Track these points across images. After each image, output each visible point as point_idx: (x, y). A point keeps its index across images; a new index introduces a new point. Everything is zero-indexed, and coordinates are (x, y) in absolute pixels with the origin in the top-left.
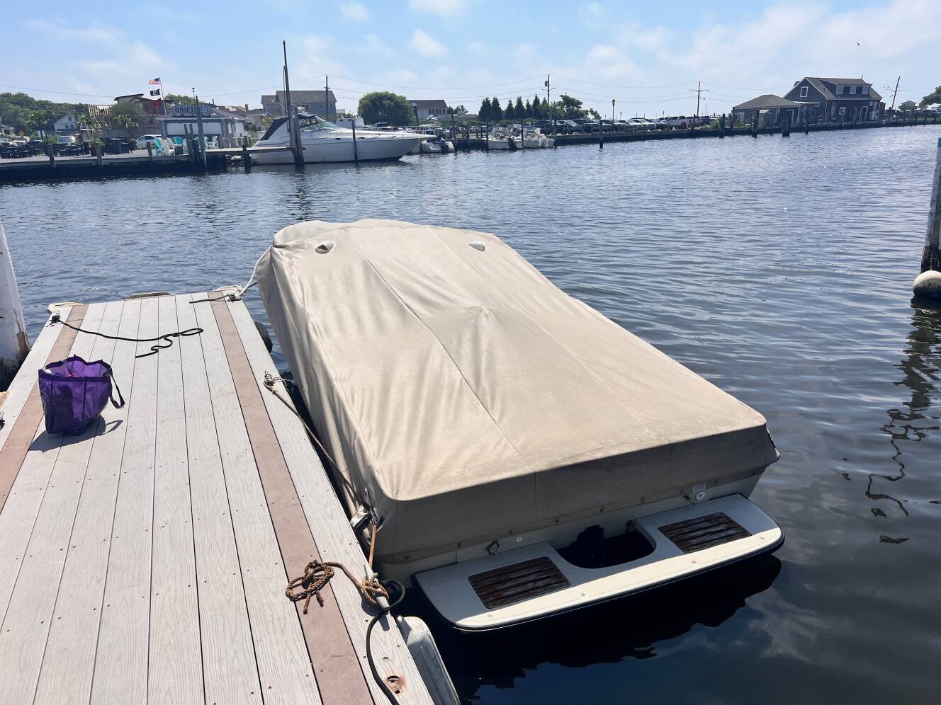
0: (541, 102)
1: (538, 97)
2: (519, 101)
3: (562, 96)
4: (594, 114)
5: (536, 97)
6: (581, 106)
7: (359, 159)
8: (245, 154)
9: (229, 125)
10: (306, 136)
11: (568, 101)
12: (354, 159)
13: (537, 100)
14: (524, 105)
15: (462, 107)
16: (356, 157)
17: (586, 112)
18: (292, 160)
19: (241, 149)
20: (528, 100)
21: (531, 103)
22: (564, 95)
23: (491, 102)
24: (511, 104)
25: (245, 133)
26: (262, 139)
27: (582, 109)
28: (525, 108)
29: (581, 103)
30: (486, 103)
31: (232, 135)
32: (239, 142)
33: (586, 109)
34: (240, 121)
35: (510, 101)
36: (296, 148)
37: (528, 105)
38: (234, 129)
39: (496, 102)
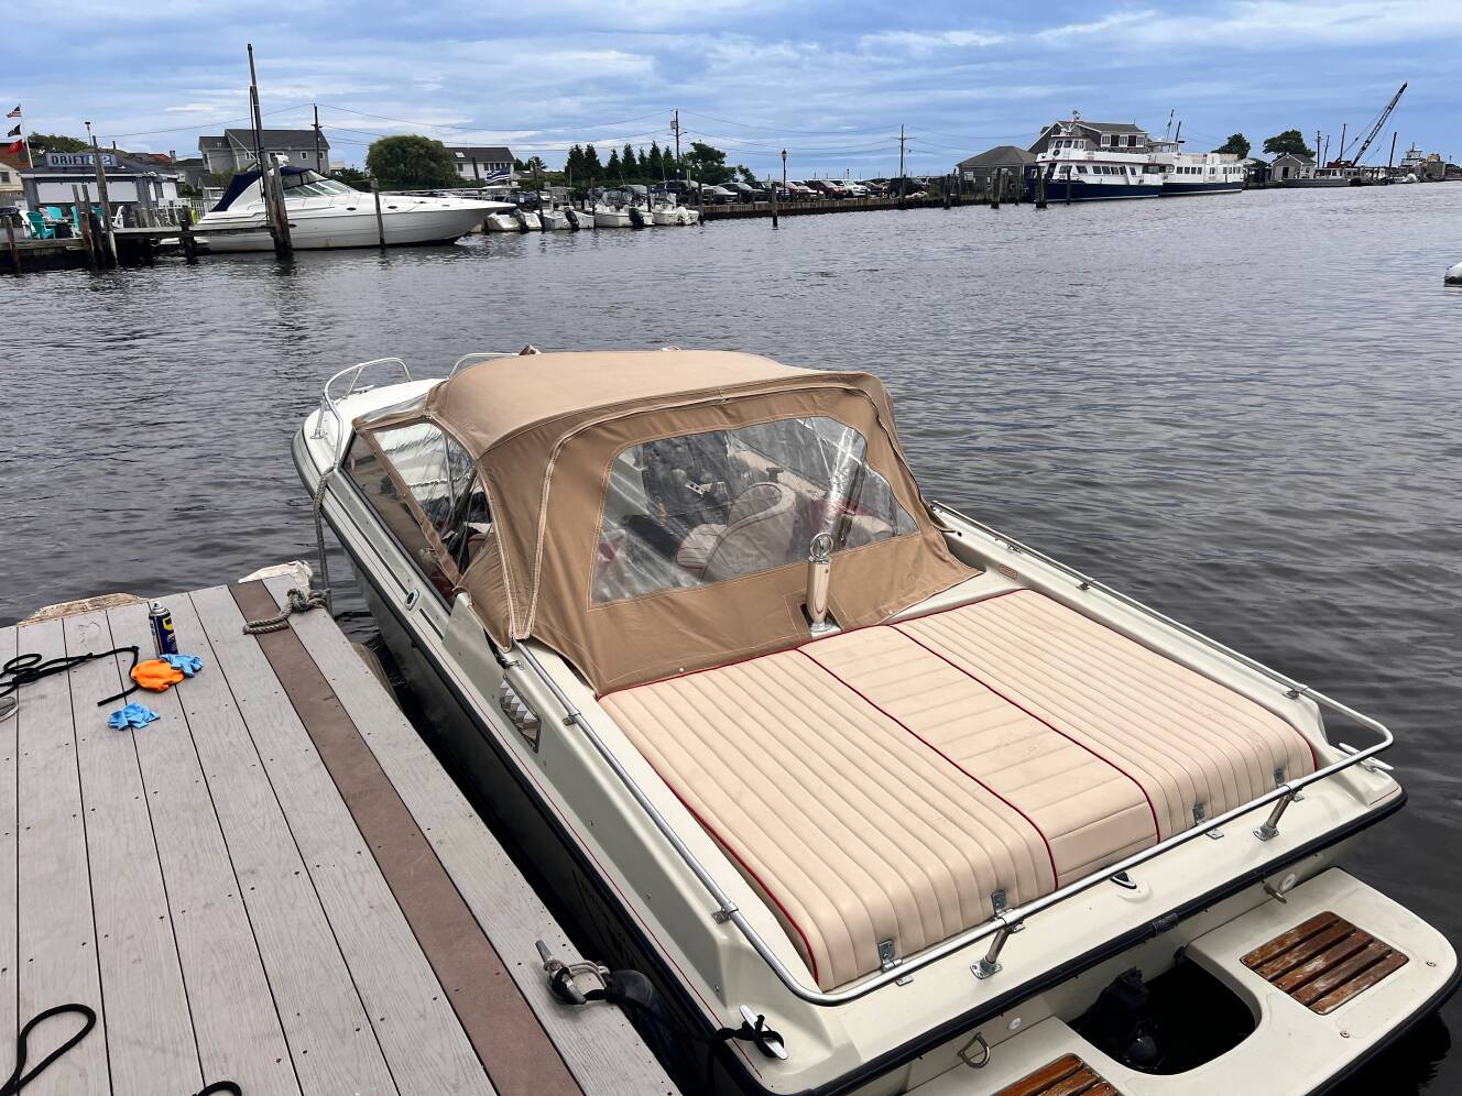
0: (662, 153)
1: (658, 145)
2: (628, 151)
3: (693, 144)
4: (746, 173)
5: (654, 146)
6: (724, 159)
7: (386, 242)
8: (187, 236)
9: (151, 186)
10: (293, 205)
11: (703, 153)
12: (379, 243)
13: (655, 150)
14: (636, 157)
15: (537, 159)
16: (382, 239)
17: (733, 170)
18: (272, 246)
19: (180, 229)
20: (641, 147)
21: (647, 155)
22: (697, 142)
23: (584, 151)
24: (614, 156)
25: (180, 202)
26: (215, 211)
27: (726, 165)
28: (638, 162)
29: (723, 155)
30: (575, 155)
31: (156, 204)
32: (172, 217)
33: (733, 166)
34: (170, 180)
35: (614, 151)
36: (279, 224)
37: (642, 158)
38: (160, 194)
39: (591, 151)
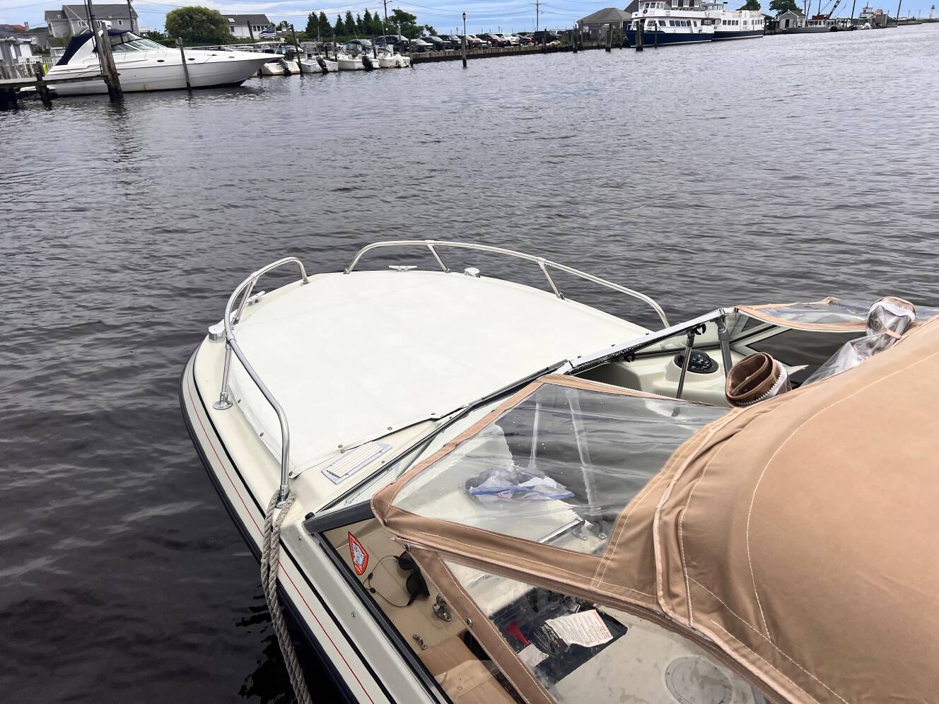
0: (373, 17)
1: (369, 11)
2: (349, 16)
3: (394, 10)
4: (430, 29)
5: (367, 11)
6: (415, 21)
7: (192, 85)
8: (41, 84)
9: (12, 48)
10: (119, 58)
11: (401, 16)
12: (186, 86)
13: (367, 15)
14: (355, 20)
16: (188, 84)
17: (421, 28)
18: (106, 90)
19: (35, 79)
20: (358, 14)
21: (362, 18)
22: (397, 9)
23: (318, 16)
24: (340, 20)
25: (35, 59)
26: (58, 64)
27: (417, 25)
28: (356, 24)
29: (415, 18)
30: (313, 19)
31: (16, 60)
32: (29, 70)
33: (421, 25)
34: (25, 43)
35: (339, 16)
36: (110, 74)
37: (359, 20)
38: (19, 53)
39: (323, 16)
